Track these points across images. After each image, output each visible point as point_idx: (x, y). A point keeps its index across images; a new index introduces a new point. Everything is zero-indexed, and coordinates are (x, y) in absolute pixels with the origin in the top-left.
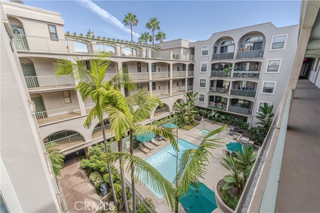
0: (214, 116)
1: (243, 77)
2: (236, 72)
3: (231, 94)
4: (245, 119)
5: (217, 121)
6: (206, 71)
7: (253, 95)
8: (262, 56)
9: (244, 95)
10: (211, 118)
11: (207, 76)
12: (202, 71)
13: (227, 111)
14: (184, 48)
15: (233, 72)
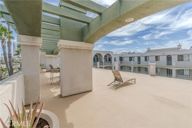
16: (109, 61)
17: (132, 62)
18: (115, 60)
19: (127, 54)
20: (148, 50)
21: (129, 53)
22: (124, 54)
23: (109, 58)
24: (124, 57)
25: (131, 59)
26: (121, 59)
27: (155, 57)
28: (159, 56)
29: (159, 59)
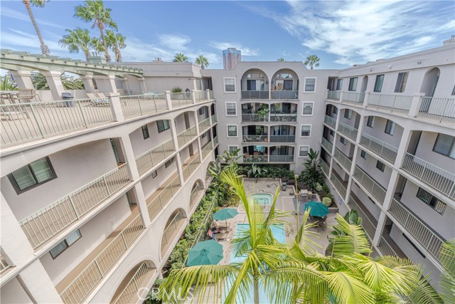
0: (257, 172)
1: (281, 120)
2: (274, 115)
3: (271, 141)
4: (287, 166)
5: (261, 176)
6: (234, 113)
7: (292, 139)
8: (297, 98)
9: (285, 141)
10: (252, 176)
11: (237, 122)
12: (228, 113)
13: (269, 162)
14: (197, 78)
15: (270, 115)
18: (310, 87)
27: (397, 76)
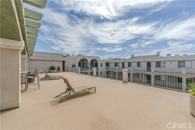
16: (96, 66)
17: (117, 68)
18: (101, 66)
19: (113, 60)
20: (132, 57)
21: (115, 59)
22: (111, 60)
23: (96, 63)
24: (110, 63)
25: (116, 65)
26: (107, 64)
27: (137, 63)
28: (141, 62)
29: (140, 65)
